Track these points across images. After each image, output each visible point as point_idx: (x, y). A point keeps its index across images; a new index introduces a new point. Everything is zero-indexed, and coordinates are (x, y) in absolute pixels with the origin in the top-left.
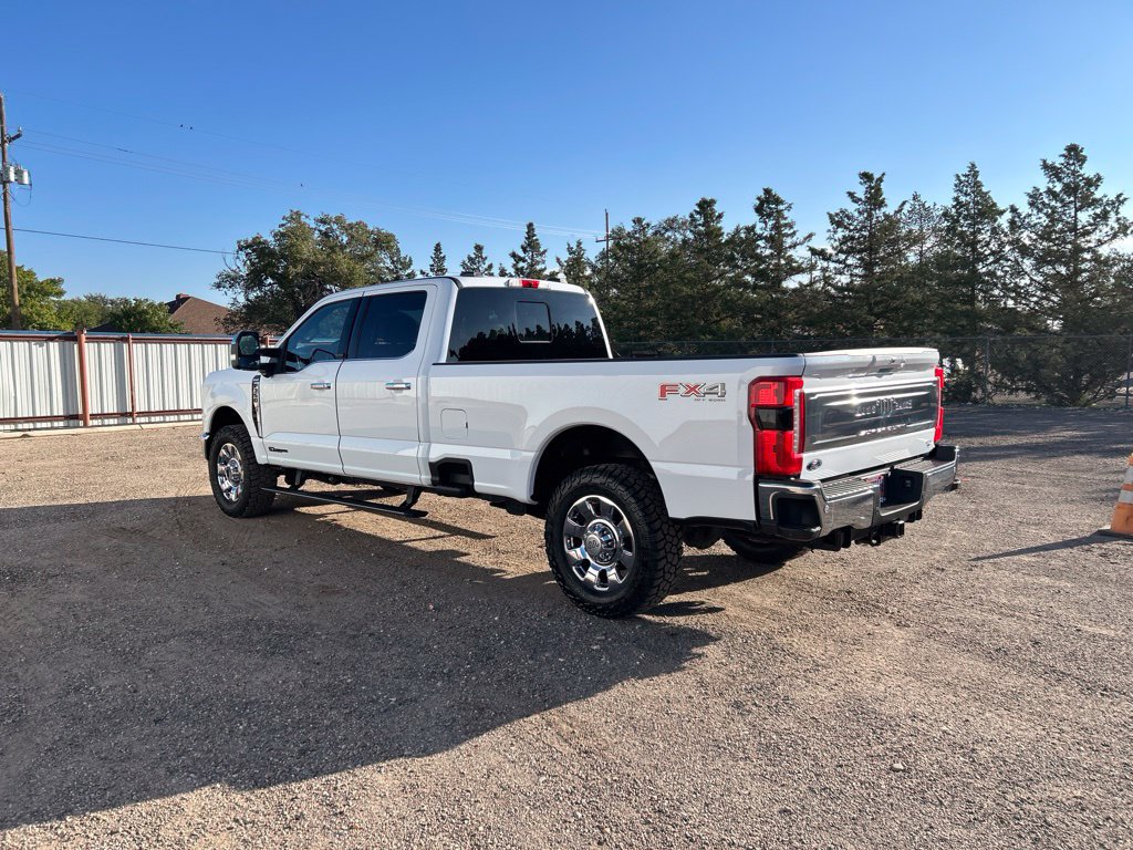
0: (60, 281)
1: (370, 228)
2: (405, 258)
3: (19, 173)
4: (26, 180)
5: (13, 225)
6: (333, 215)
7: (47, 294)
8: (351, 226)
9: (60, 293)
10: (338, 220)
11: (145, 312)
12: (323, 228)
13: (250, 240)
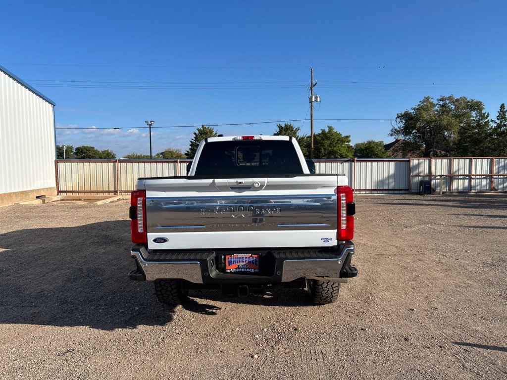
0: (349, 136)
1: (468, 99)
2: (484, 114)
3: (316, 98)
4: (319, 100)
5: (313, 117)
6: (447, 96)
7: (344, 142)
8: (457, 100)
9: (349, 141)
10: (450, 98)
11: (373, 147)
12: (441, 103)
13: (403, 113)
